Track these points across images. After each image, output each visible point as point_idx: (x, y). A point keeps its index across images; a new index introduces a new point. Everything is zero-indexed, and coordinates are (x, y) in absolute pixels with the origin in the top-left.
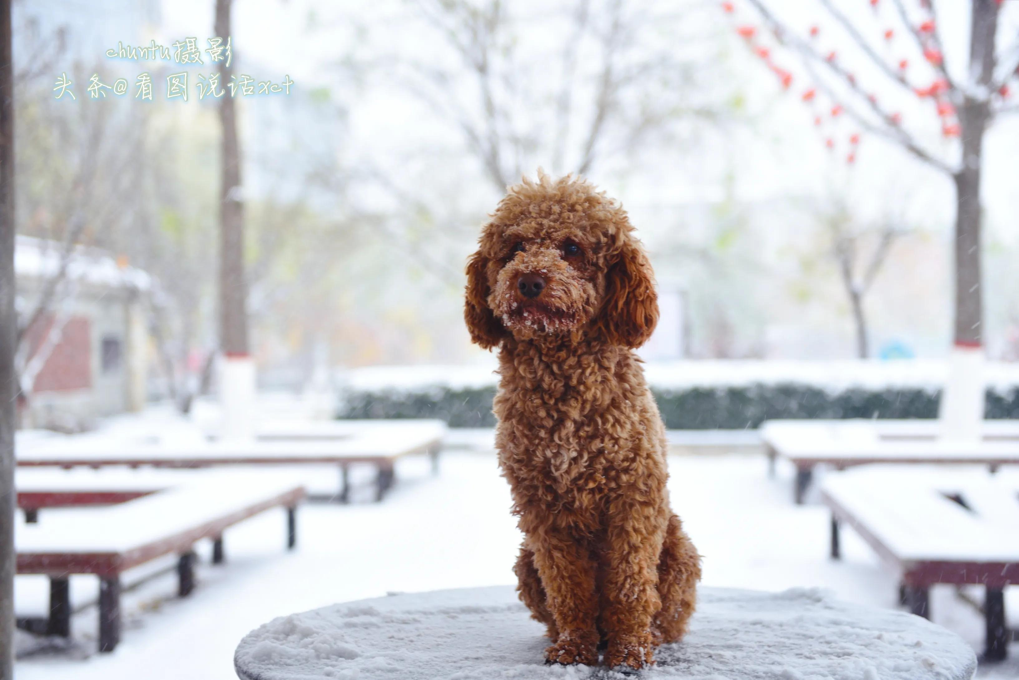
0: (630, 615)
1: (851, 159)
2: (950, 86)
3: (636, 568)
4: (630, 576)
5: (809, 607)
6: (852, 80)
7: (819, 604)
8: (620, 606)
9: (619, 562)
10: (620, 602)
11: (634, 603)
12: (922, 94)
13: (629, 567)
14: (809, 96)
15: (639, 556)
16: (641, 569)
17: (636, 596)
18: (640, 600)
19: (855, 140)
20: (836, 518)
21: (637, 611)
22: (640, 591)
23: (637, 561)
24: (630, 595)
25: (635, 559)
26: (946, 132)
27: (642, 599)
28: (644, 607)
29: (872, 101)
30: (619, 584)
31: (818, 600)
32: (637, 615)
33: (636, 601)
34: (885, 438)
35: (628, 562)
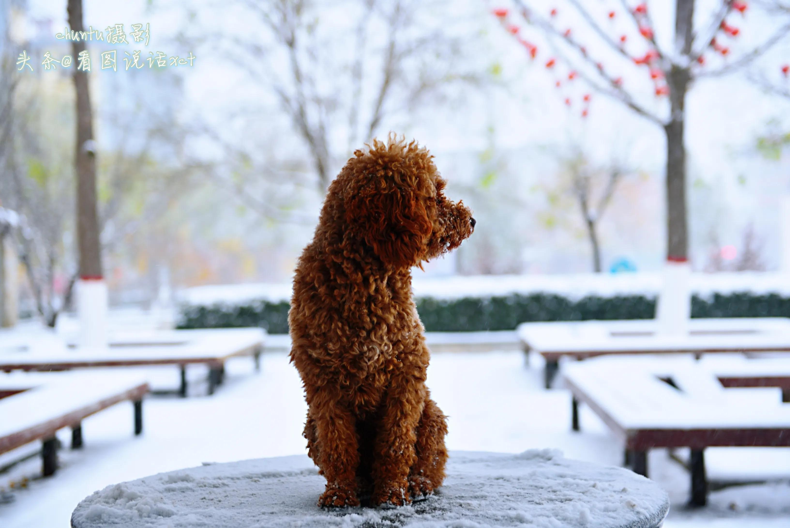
0: (396, 466)
1: (585, 114)
2: (660, 56)
3: (404, 430)
4: (399, 437)
5: (542, 464)
6: (583, 51)
7: (550, 462)
8: (389, 459)
9: (391, 426)
10: (389, 456)
11: (400, 457)
12: (638, 62)
13: (399, 430)
14: (550, 64)
15: (407, 421)
16: (408, 430)
17: (401, 452)
18: (404, 455)
19: (586, 99)
20: (576, 399)
21: (402, 463)
22: (405, 448)
23: (405, 425)
24: (397, 451)
25: (404, 423)
26: (658, 92)
27: (406, 454)
28: (406, 460)
29: (600, 67)
30: (389, 443)
31: (549, 459)
32: (401, 466)
33: (401, 455)
34: (614, 334)
35: (399, 426)
